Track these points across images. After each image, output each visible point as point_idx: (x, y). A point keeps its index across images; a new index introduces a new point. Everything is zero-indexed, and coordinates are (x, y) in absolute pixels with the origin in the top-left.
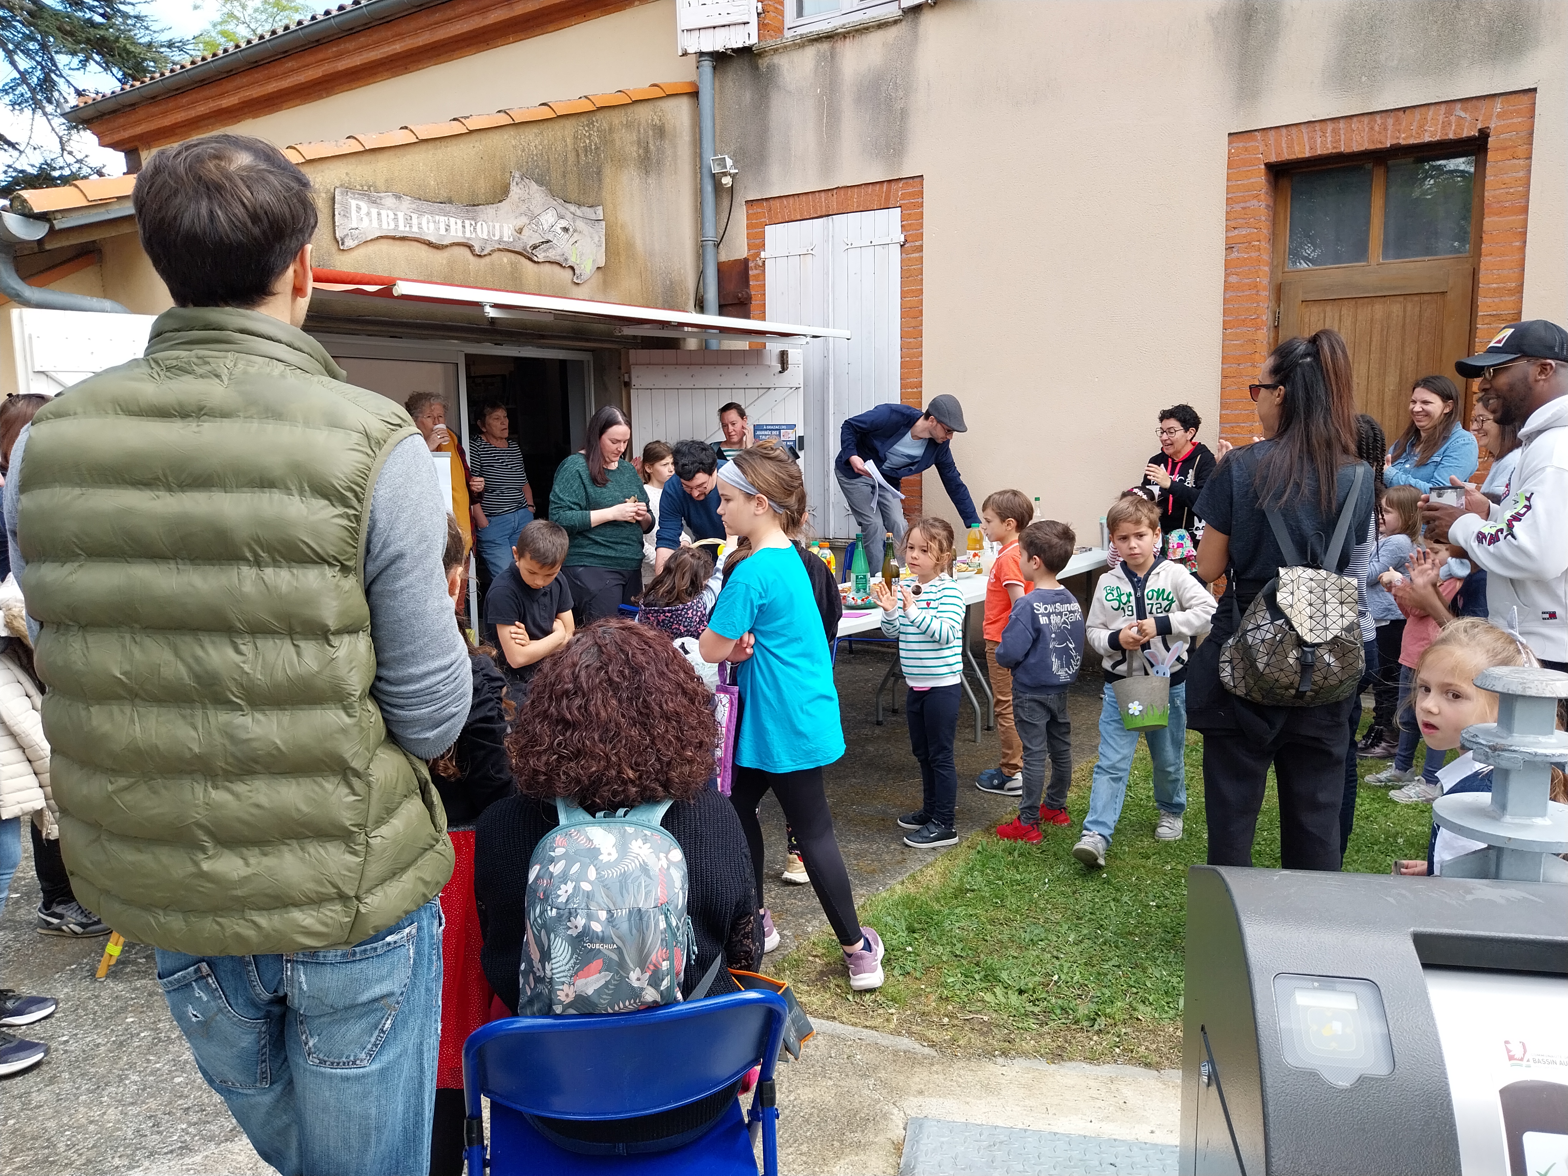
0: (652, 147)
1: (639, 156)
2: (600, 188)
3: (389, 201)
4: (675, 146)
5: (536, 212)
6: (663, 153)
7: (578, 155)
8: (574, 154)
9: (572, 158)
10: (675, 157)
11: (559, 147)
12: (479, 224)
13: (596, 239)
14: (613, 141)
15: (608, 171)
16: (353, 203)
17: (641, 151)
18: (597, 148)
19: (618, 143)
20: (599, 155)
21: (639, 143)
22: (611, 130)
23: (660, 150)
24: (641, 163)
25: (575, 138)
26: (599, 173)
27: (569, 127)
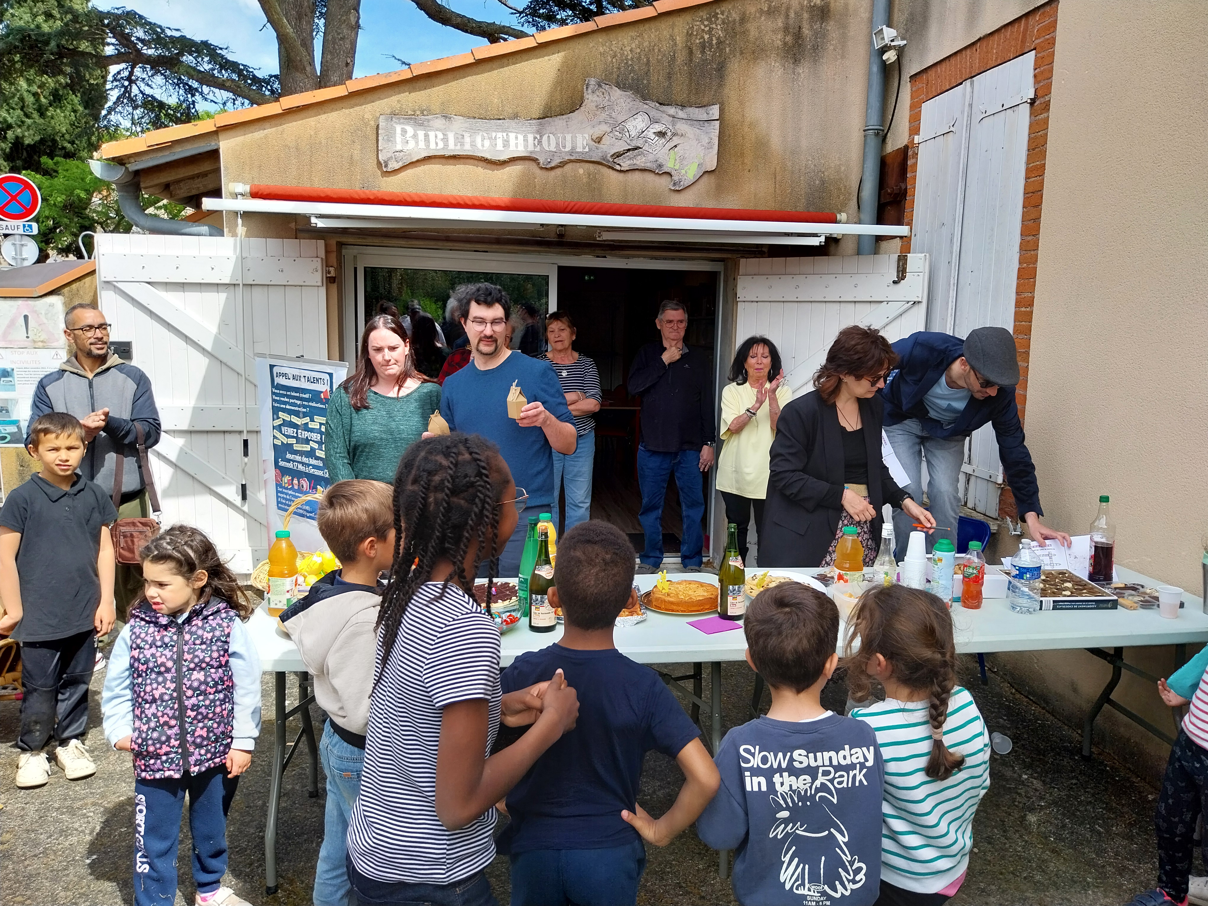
0: (806, 31)
1: (785, 44)
2: (721, 85)
3: (439, 122)
4: (843, 26)
5: (621, 119)
6: (824, 36)
7: (691, 52)
8: (685, 53)
9: (681, 57)
10: (844, 38)
11: (665, 47)
12: (545, 138)
13: (705, 140)
14: (745, 33)
15: (734, 67)
16: (398, 128)
17: (789, 39)
18: (720, 42)
19: (753, 33)
20: (721, 51)
21: (786, 29)
22: (743, 20)
23: (821, 36)
24: (788, 52)
25: (689, 35)
26: (721, 69)
27: (681, 25)
